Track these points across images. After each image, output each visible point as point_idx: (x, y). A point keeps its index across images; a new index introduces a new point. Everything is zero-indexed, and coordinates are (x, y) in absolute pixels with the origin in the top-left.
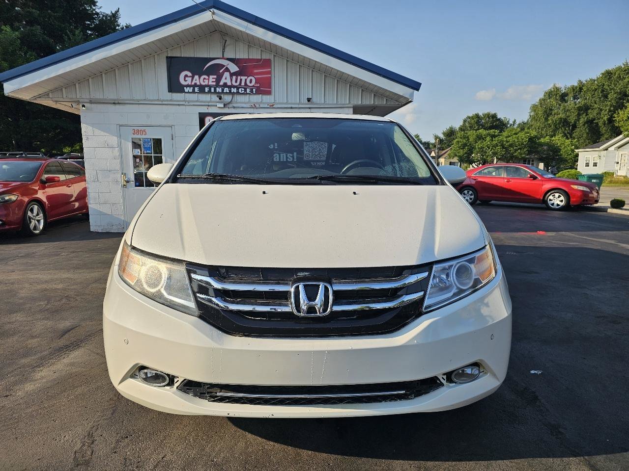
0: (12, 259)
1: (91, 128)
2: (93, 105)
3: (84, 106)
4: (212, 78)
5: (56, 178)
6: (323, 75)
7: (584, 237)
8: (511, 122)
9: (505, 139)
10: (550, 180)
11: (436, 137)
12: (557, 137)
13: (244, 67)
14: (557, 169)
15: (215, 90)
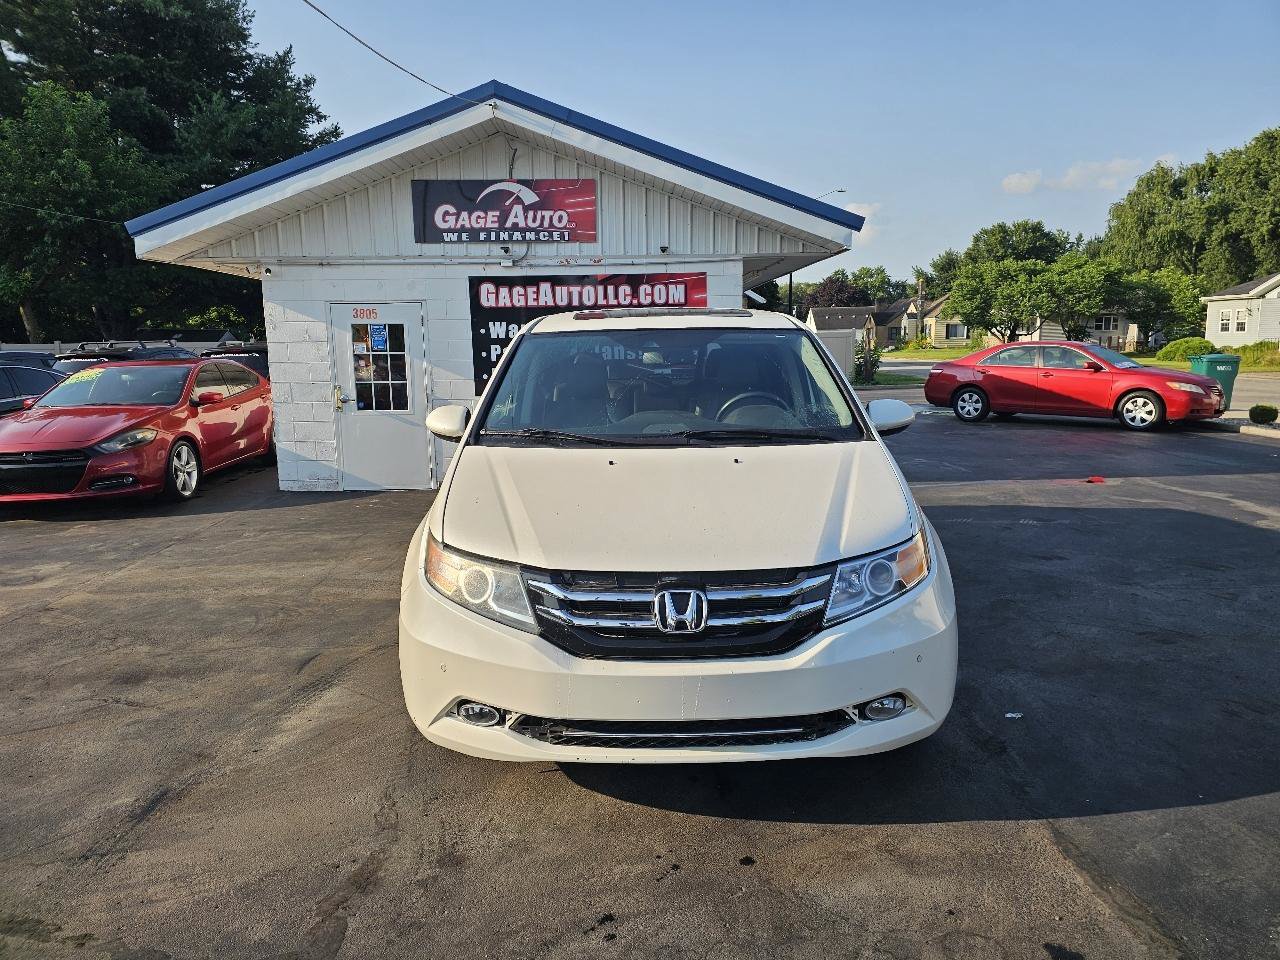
0: (167, 544)
1: (280, 308)
2: (284, 268)
3: (268, 271)
4: (493, 215)
5: (216, 397)
6: (689, 206)
7: (1174, 488)
8: (1072, 239)
9: (1056, 278)
10: (1127, 371)
11: (920, 274)
12: (1164, 272)
13: (549, 195)
14: (1166, 335)
15: (498, 236)
